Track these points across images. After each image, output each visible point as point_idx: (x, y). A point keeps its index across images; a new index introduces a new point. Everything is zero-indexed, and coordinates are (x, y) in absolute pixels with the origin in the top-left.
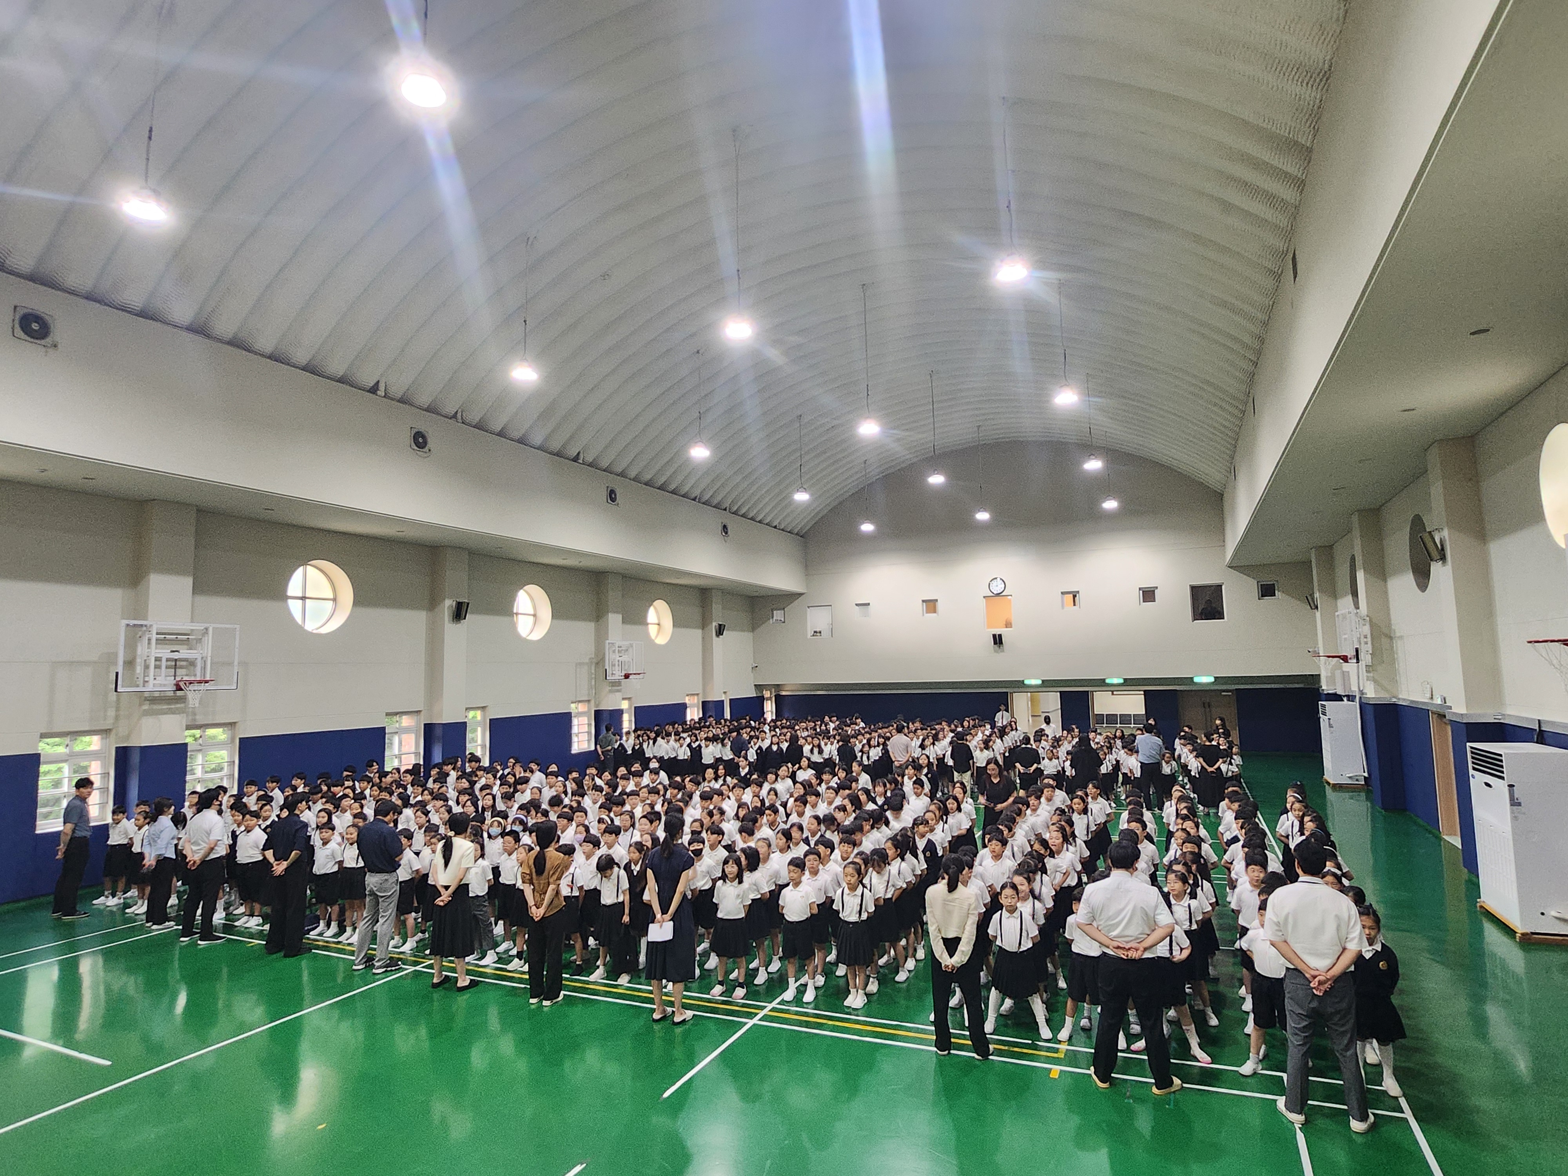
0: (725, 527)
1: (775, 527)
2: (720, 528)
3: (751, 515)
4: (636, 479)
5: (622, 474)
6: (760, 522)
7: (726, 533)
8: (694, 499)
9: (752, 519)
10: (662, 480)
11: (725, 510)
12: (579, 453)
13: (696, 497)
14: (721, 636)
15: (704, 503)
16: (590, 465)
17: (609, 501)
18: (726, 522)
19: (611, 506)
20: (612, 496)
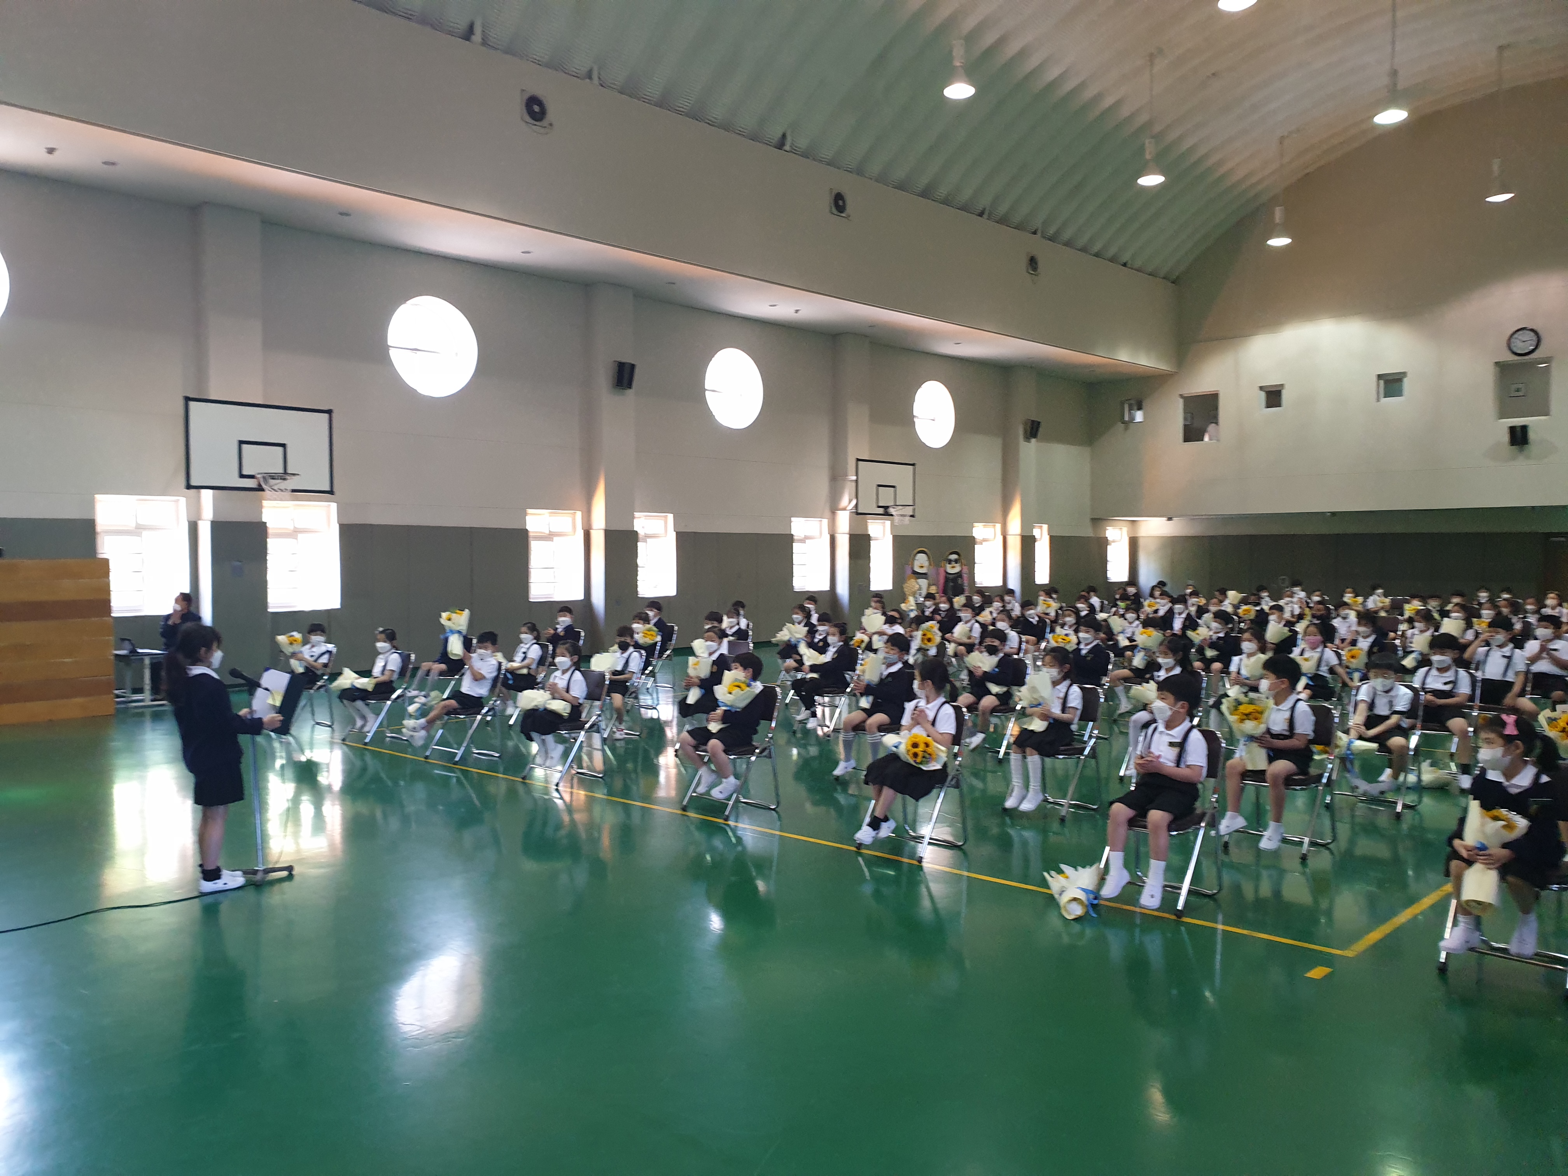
1: (1125, 265)
2: (1024, 262)
6: (1097, 255)
7: (1035, 269)
8: (981, 214)
9: (1084, 250)
10: (923, 181)
11: (1035, 233)
12: (784, 136)
13: (984, 210)
14: (1033, 440)
15: (998, 222)
16: (805, 155)
17: (834, 210)
18: (1034, 252)
19: (837, 221)
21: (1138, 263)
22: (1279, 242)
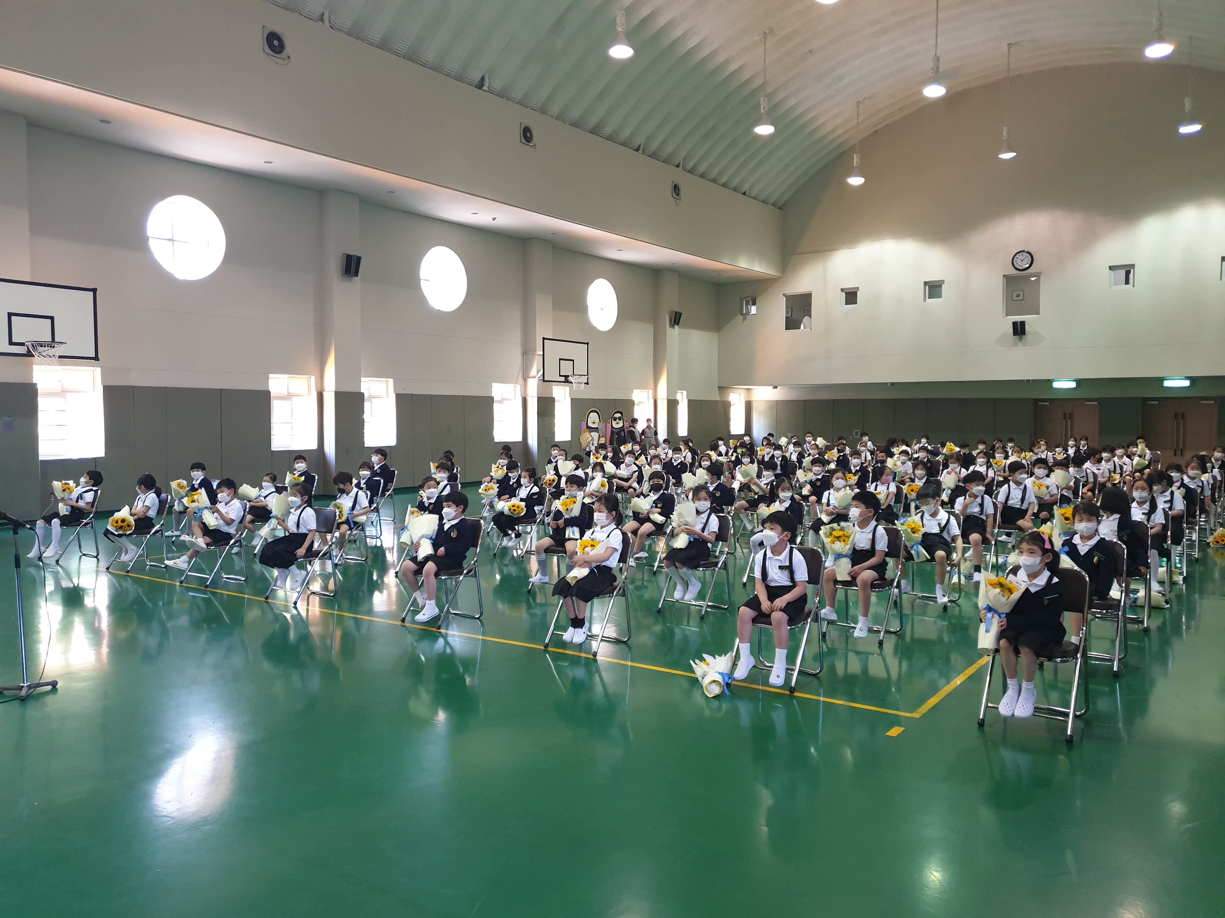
0: (676, 189)
1: (744, 194)
2: (669, 189)
3: (713, 174)
4: (560, 117)
5: (543, 110)
6: (724, 185)
7: (678, 195)
8: (637, 150)
9: (714, 181)
10: (593, 121)
11: (678, 166)
12: (483, 78)
13: (639, 146)
14: (676, 327)
15: (650, 156)
16: (501, 95)
17: (523, 140)
18: (677, 181)
19: (526, 149)
20: (527, 134)
21: (754, 193)
22: (856, 181)
